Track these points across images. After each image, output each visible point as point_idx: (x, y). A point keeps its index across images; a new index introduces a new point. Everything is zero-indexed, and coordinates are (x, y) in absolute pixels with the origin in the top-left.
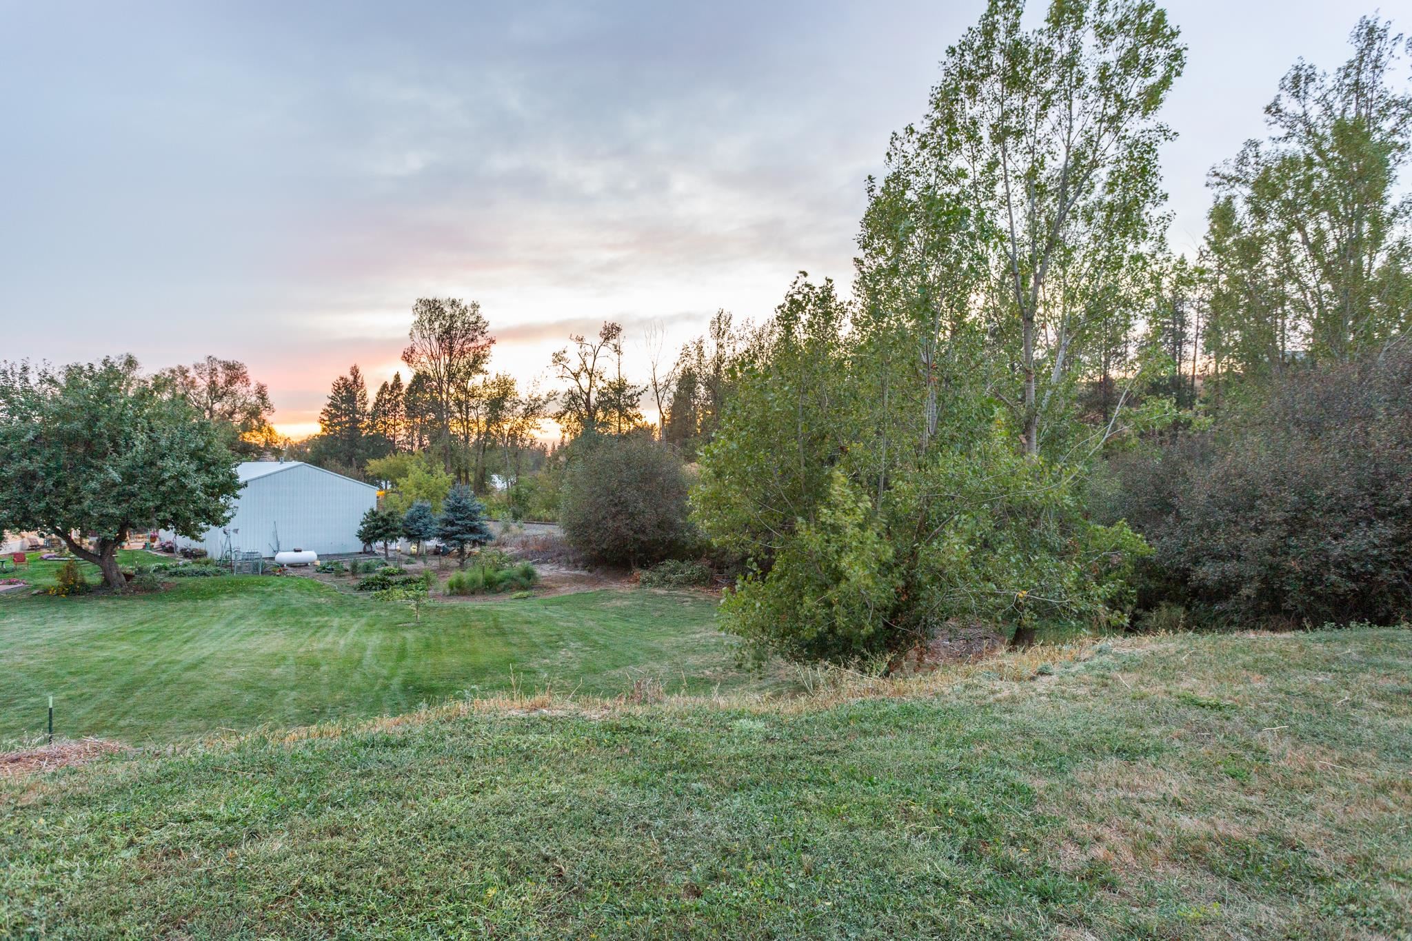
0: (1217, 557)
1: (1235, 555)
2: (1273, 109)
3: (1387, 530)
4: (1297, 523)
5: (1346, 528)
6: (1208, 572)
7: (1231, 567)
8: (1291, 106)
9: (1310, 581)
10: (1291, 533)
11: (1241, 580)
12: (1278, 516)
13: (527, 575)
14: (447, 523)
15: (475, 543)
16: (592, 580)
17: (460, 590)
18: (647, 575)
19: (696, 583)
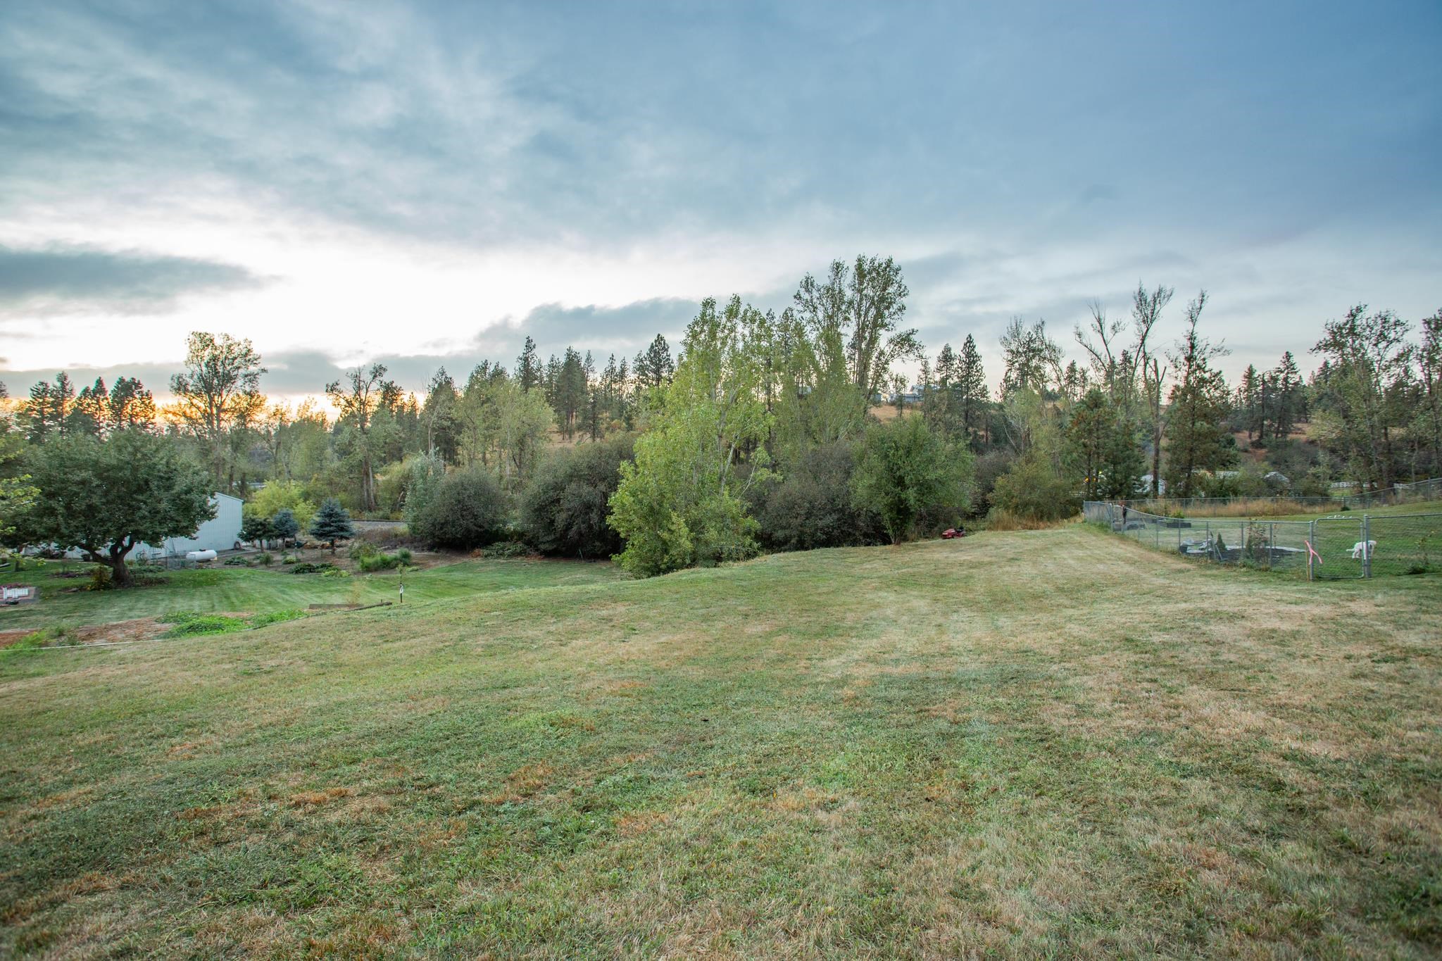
0: (783, 528)
1: (788, 526)
2: (798, 297)
3: (835, 517)
4: (809, 515)
5: (824, 516)
6: (780, 534)
7: (787, 532)
8: (806, 296)
9: (813, 535)
10: (807, 518)
11: (791, 537)
12: (802, 512)
13: (406, 556)
14: (322, 525)
15: (342, 538)
16: (444, 558)
17: (368, 569)
18: (486, 552)
19: (520, 554)
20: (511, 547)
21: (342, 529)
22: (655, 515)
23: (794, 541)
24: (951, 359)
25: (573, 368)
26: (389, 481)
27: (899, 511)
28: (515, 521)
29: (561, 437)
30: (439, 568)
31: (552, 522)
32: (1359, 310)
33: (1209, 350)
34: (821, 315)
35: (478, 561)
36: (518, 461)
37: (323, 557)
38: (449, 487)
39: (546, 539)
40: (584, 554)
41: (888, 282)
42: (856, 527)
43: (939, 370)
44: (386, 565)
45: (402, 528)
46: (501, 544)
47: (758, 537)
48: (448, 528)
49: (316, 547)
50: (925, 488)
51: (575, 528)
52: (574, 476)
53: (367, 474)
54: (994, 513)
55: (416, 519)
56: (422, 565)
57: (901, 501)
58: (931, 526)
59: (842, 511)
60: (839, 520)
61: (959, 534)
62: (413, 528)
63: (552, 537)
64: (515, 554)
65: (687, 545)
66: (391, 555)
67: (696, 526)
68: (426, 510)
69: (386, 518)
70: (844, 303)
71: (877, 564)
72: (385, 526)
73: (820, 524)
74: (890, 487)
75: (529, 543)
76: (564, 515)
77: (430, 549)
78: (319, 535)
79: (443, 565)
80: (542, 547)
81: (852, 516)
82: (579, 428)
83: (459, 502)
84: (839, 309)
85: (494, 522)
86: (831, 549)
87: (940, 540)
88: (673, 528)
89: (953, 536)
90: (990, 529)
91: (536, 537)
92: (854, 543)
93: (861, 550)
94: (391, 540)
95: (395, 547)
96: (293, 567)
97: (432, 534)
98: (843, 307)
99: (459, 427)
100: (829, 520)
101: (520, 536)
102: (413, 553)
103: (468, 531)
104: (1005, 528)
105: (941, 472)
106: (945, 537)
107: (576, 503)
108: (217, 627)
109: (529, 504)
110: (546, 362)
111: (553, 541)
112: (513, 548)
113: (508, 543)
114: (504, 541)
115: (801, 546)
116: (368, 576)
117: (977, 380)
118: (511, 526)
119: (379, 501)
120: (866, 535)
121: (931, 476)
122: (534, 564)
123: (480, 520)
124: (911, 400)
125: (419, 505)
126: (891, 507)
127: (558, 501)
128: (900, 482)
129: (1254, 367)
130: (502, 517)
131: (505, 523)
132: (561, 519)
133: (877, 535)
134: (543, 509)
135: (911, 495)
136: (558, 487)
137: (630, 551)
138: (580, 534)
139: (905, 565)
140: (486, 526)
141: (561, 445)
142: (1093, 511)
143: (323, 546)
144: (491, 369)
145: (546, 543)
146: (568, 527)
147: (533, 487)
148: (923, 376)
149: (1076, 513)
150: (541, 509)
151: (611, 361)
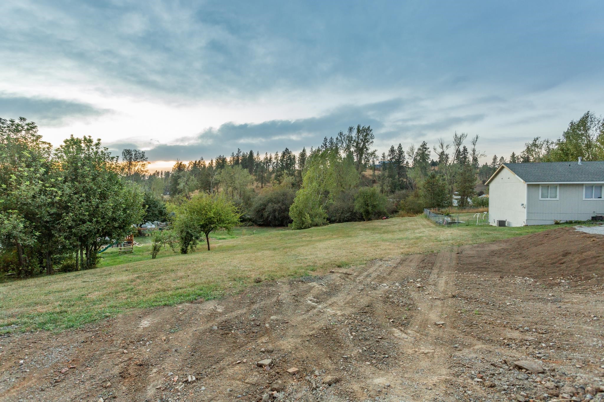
1: (336, 216)
8: (340, 138)
9: (343, 219)
10: (342, 214)
12: (340, 212)
19: (251, 225)
23: (337, 221)
24: (394, 151)
27: (367, 212)
31: (263, 215)
32: (537, 139)
33: (479, 155)
34: (344, 145)
35: (239, 228)
40: (272, 225)
41: (367, 135)
42: (356, 217)
43: (389, 155)
46: (245, 223)
47: (328, 219)
50: (374, 206)
51: (270, 217)
52: (270, 201)
54: (401, 212)
57: (367, 210)
58: (379, 216)
59: (352, 212)
60: (351, 214)
61: (387, 218)
64: (249, 226)
65: (310, 222)
67: (312, 217)
70: (352, 141)
71: (360, 226)
73: (346, 216)
74: (365, 207)
75: (253, 222)
80: (259, 223)
81: (355, 213)
82: (256, 181)
84: (351, 143)
86: (349, 223)
87: (381, 220)
88: (306, 217)
89: (385, 219)
90: (398, 217)
91: (256, 220)
92: (355, 221)
93: (357, 223)
98: (352, 142)
99: (221, 183)
100: (348, 214)
101: (251, 220)
104: (402, 217)
105: (377, 202)
106: (383, 219)
107: (271, 210)
109: (255, 210)
111: (263, 221)
112: (249, 224)
113: (247, 222)
115: (340, 222)
117: (403, 161)
120: (359, 219)
121: (375, 203)
122: (255, 229)
124: (379, 167)
126: (365, 211)
127: (265, 209)
128: (367, 205)
129: (515, 153)
131: (245, 216)
132: (266, 214)
133: (361, 219)
135: (370, 208)
136: (265, 205)
137: (293, 223)
138: (272, 219)
139: (368, 226)
141: (250, 187)
142: (427, 211)
145: (260, 221)
146: (268, 217)
148: (383, 159)
149: (422, 212)
150: (259, 211)
151: (266, 154)
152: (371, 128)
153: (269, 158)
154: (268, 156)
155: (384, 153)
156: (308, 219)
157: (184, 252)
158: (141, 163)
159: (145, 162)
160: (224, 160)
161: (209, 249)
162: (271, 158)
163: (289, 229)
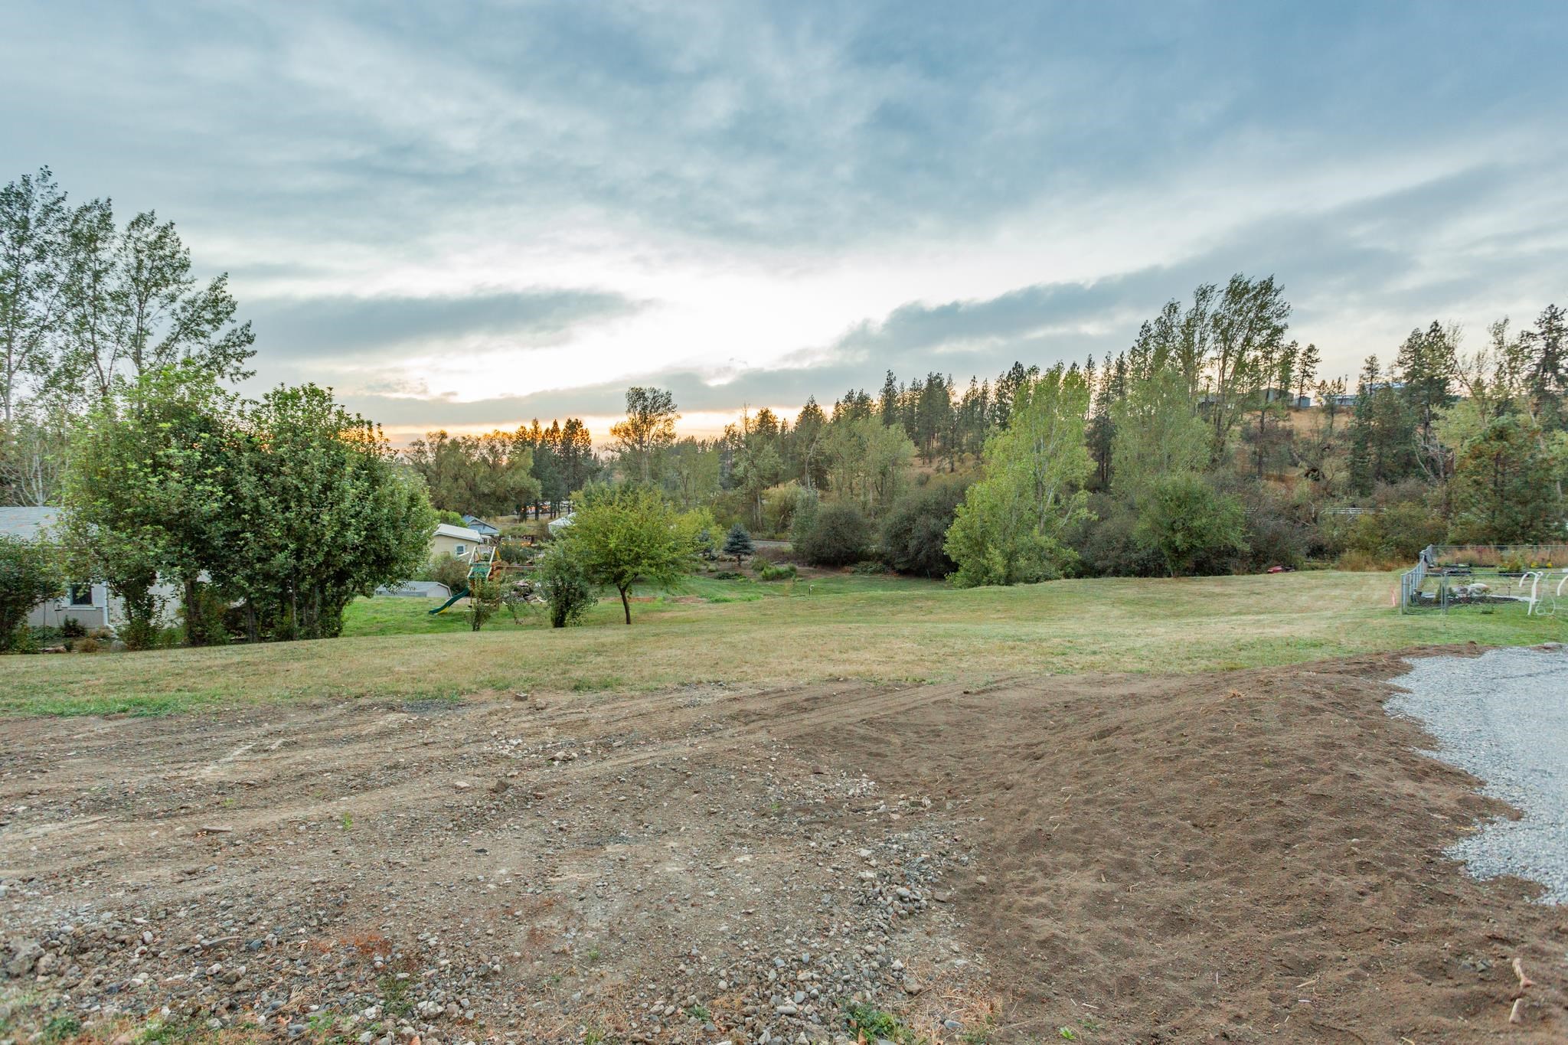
13: (793, 570)
14: (732, 544)
15: (746, 554)
16: (820, 572)
17: (766, 578)
18: (853, 569)
19: (879, 572)
20: (873, 566)
21: (746, 547)
22: (978, 545)
25: (935, 390)
26: (772, 505)
28: (876, 544)
29: (921, 462)
30: (817, 579)
31: (906, 547)
35: (847, 576)
36: (880, 488)
37: (733, 568)
38: (825, 516)
39: (901, 560)
40: (931, 574)
44: (779, 576)
45: (788, 547)
46: (865, 563)
48: (826, 550)
49: (725, 560)
51: (923, 552)
52: (924, 509)
53: (756, 501)
55: (799, 541)
56: (804, 577)
58: (1260, 562)
61: (1284, 570)
62: (797, 549)
63: (904, 559)
64: (876, 572)
65: (1001, 570)
66: (784, 568)
67: (1011, 557)
68: (808, 535)
69: (771, 538)
72: (772, 545)
75: (887, 563)
76: (915, 542)
77: (810, 565)
78: (729, 551)
79: (822, 577)
80: (898, 567)
82: (939, 452)
83: (833, 528)
85: (860, 545)
88: (991, 557)
91: (892, 558)
94: (780, 556)
95: (783, 563)
96: (717, 574)
97: (813, 554)
99: (830, 460)
101: (880, 556)
102: (797, 567)
103: (840, 552)
107: (924, 533)
108: (726, 601)
109: (888, 532)
110: (908, 386)
111: (907, 562)
113: (870, 563)
114: (868, 560)
116: (769, 583)
118: (873, 548)
119: (766, 524)
122: (891, 579)
123: (849, 544)
125: (803, 529)
127: (910, 530)
130: (866, 542)
131: (868, 545)
132: (913, 544)
134: (899, 535)
136: (911, 519)
137: (962, 572)
138: (928, 557)
140: (854, 548)
141: (921, 470)
143: (730, 560)
144: (856, 396)
145: (901, 564)
146: (918, 552)
147: (891, 518)
148: (1368, 376)
150: (897, 536)
151: (974, 381)
152: (1276, 285)
153: (980, 391)
154: (979, 386)
155: (1373, 358)
156: (997, 560)
157: (559, 622)
158: (663, 418)
159: (670, 415)
160: (864, 399)
161: (628, 621)
162: (985, 392)
163: (949, 588)
